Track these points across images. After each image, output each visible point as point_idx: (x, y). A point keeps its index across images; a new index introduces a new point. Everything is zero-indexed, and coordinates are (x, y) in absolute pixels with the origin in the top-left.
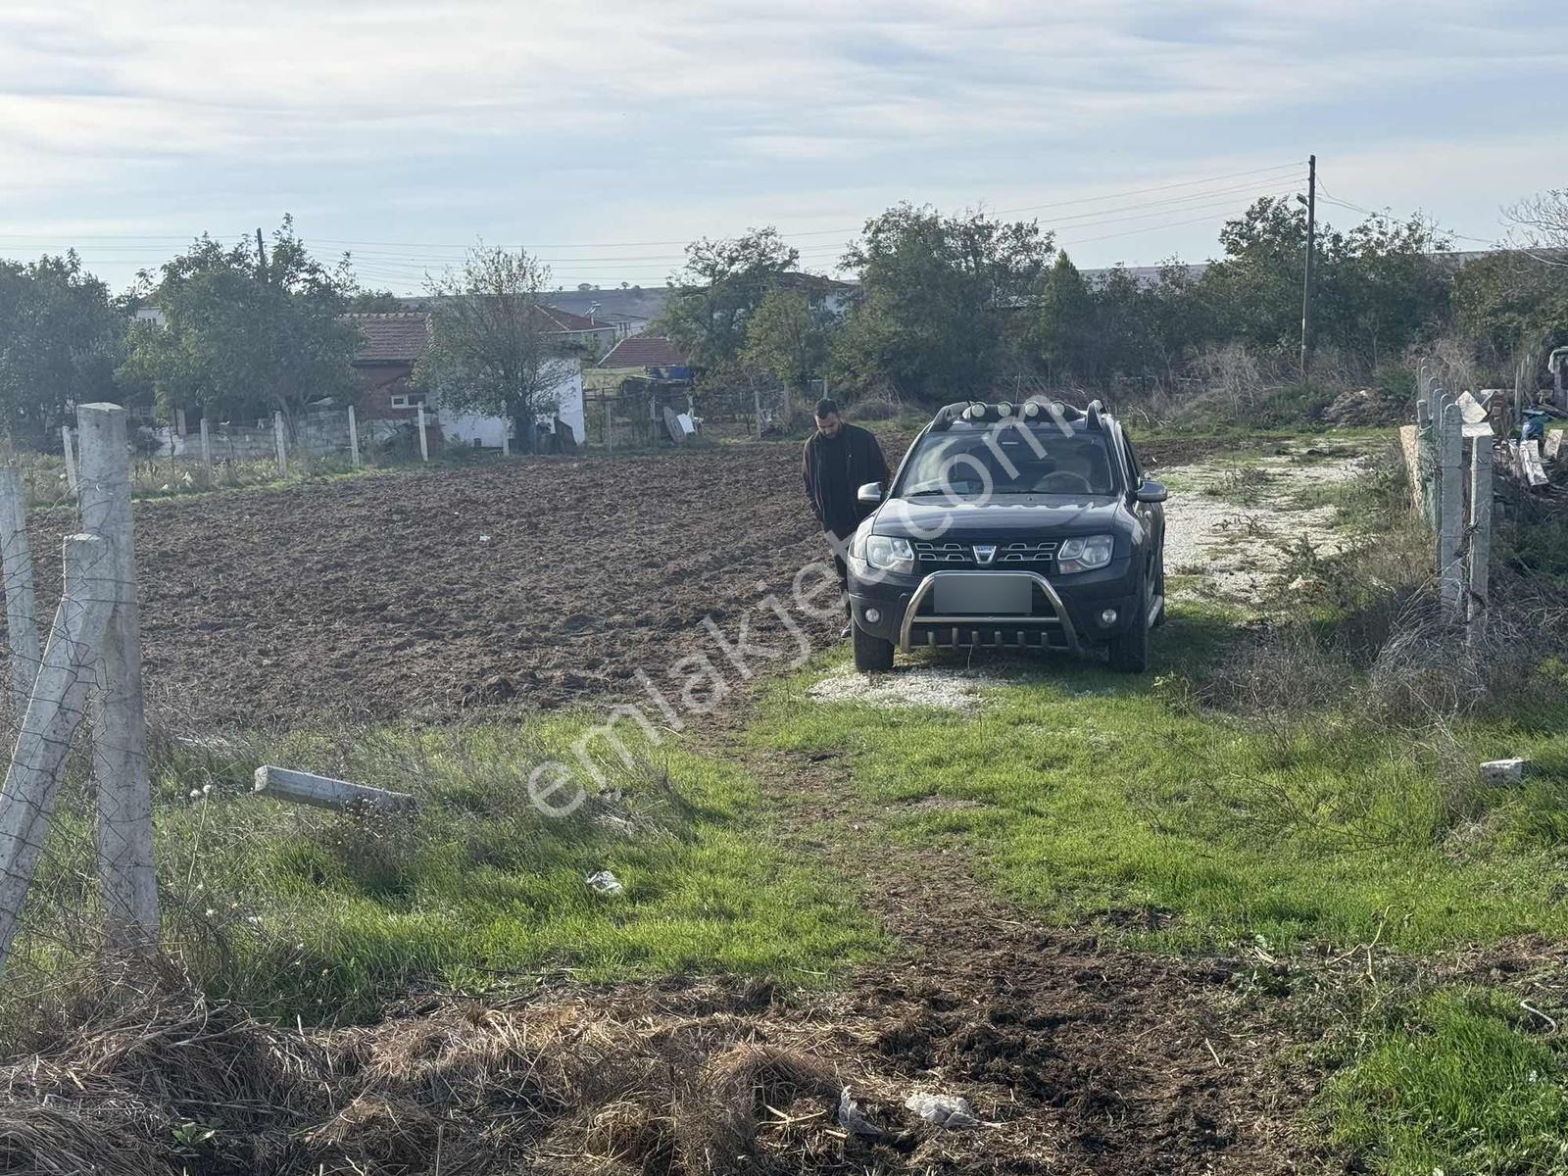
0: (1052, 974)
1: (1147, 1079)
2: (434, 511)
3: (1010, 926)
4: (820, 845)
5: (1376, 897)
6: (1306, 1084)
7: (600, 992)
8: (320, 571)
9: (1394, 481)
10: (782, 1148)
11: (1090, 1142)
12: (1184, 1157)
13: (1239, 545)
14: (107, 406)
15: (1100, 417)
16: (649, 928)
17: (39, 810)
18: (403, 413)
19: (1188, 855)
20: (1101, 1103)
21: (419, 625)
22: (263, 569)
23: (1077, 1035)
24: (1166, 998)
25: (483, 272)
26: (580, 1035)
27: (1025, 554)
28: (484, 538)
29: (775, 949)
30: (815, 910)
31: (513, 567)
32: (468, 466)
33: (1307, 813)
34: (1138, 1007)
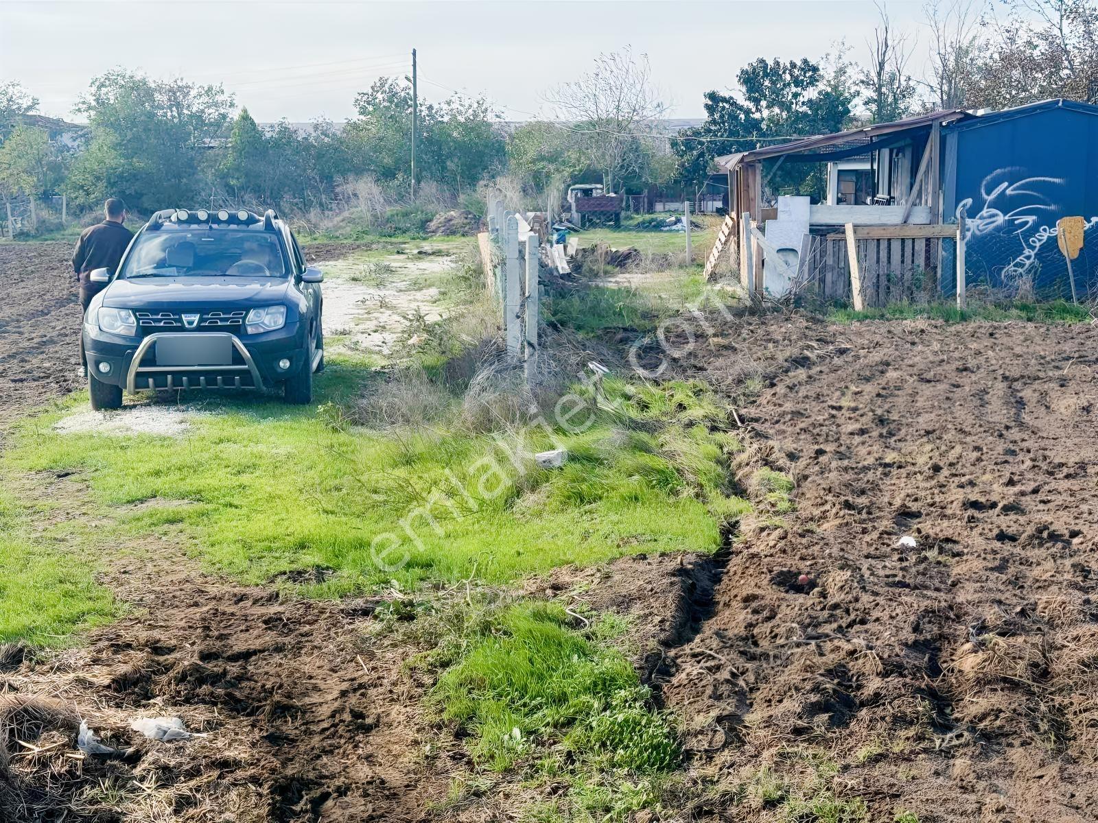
0: (246, 620)
1: (316, 688)
3: (213, 590)
4: (63, 540)
5: (471, 548)
6: (428, 680)
9: (475, 271)
10: (32, 772)
11: (275, 739)
12: (343, 741)
13: (374, 315)
15: (273, 221)
19: (343, 528)
20: (283, 710)
23: (265, 662)
27: (222, 320)
29: (25, 620)
30: (60, 589)
33: (424, 494)
34: (309, 638)
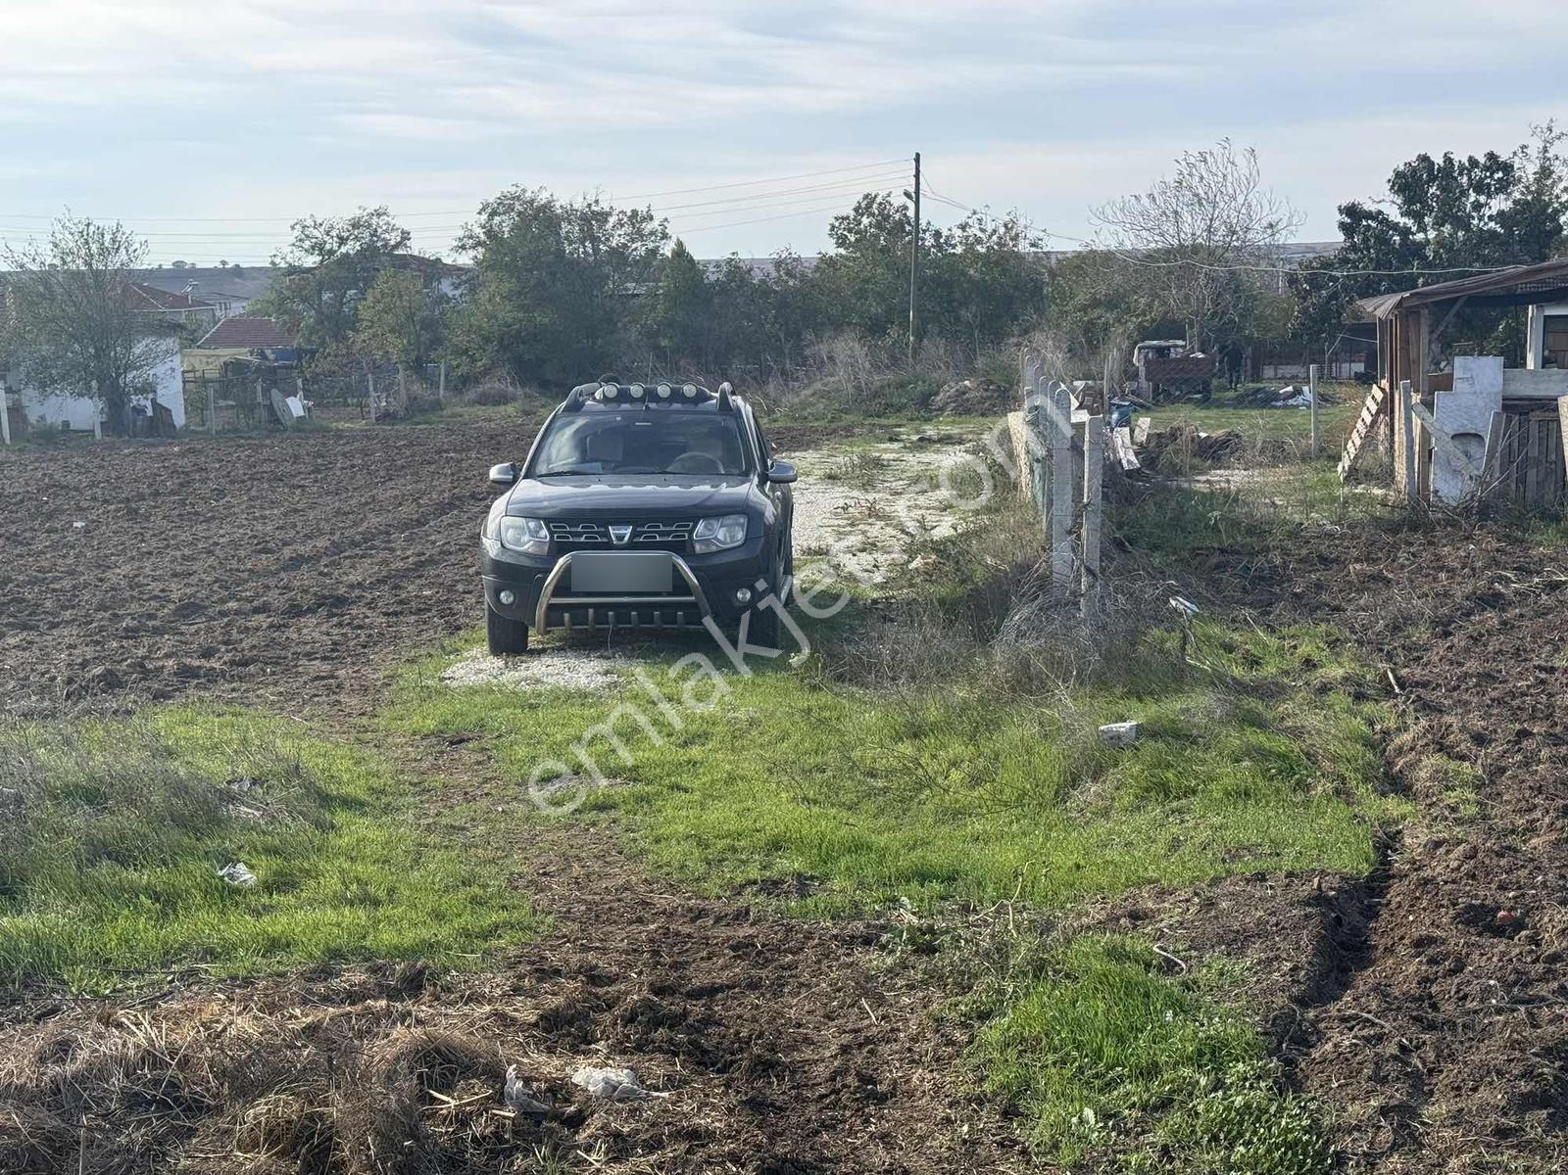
0: (707, 944)
1: (807, 1040)
2: (19, 497)
3: (663, 901)
4: (463, 829)
5: (1009, 856)
6: (959, 1036)
7: (239, 986)
10: (447, 1132)
11: (757, 1105)
12: (848, 1113)
13: (860, 527)
15: (731, 398)
16: (290, 918)
19: (830, 824)
20: (765, 1067)
21: (9, 616)
23: (736, 1002)
24: (819, 962)
25: (70, 244)
26: (224, 1030)
27: (662, 534)
28: (78, 524)
29: (425, 933)
30: (463, 894)
31: (112, 554)
32: (56, 449)
33: (940, 780)
34: (794, 972)
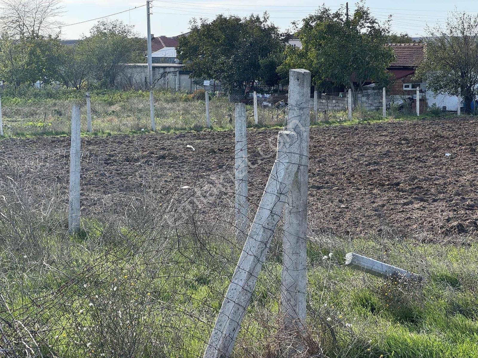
2: (422, 140)
8: (367, 165)
14: (303, 71)
17: (259, 260)
18: (409, 92)
21: (416, 194)
22: (340, 163)
25: (455, 23)
28: (448, 154)
31: (463, 169)
32: (439, 119)
